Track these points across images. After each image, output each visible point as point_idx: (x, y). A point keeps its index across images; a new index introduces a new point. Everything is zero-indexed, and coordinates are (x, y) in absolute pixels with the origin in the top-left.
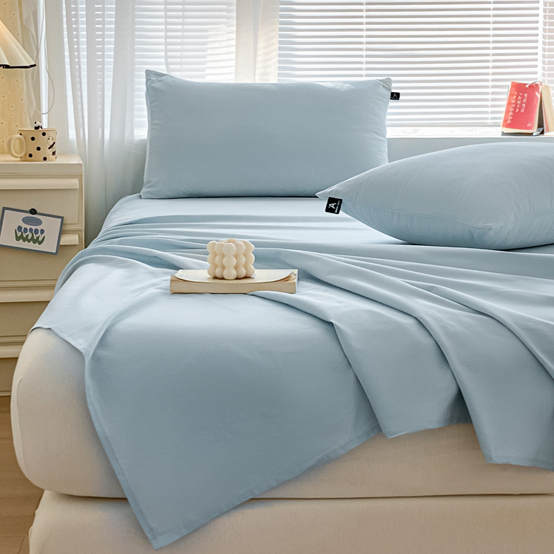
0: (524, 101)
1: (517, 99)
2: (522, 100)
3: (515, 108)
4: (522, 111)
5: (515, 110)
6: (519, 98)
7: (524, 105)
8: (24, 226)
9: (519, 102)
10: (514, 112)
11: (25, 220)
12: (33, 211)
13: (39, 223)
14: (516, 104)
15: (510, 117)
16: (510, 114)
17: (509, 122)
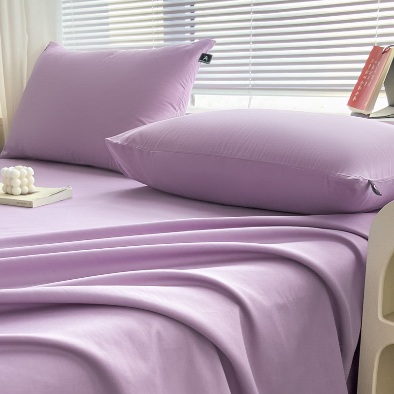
1: (370, 69)
2: (374, 70)
4: (369, 85)
5: (364, 84)
6: (373, 68)
7: (372, 77)
9: (371, 73)
10: (362, 86)
14: (367, 75)
15: (357, 93)
16: (359, 88)
17: (355, 98)
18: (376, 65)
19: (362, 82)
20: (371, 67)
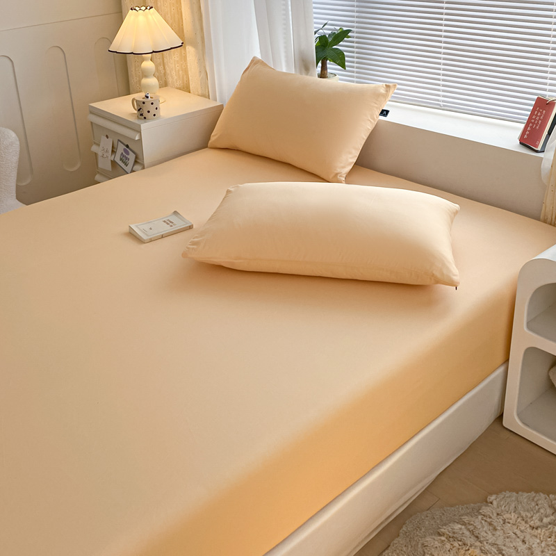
0: (542, 118)
1: (537, 115)
2: (540, 116)
3: (533, 123)
4: (537, 128)
5: (533, 126)
6: (539, 114)
7: (540, 121)
8: (124, 154)
9: (538, 118)
10: (531, 127)
11: (125, 150)
12: (127, 146)
13: (128, 154)
14: (535, 119)
15: (527, 133)
16: (529, 129)
17: (525, 136)
18: (541, 113)
20: (537, 113)
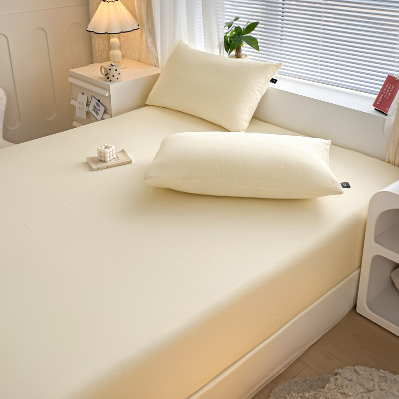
0: (391, 91)
3: (384, 94)
4: (388, 98)
7: (390, 94)
8: (96, 106)
10: (383, 97)
11: (97, 103)
12: (99, 101)
13: (99, 106)
14: (386, 91)
15: (379, 100)
16: (381, 98)
17: (378, 103)
18: (391, 87)
19: (382, 95)
20: (388, 87)
